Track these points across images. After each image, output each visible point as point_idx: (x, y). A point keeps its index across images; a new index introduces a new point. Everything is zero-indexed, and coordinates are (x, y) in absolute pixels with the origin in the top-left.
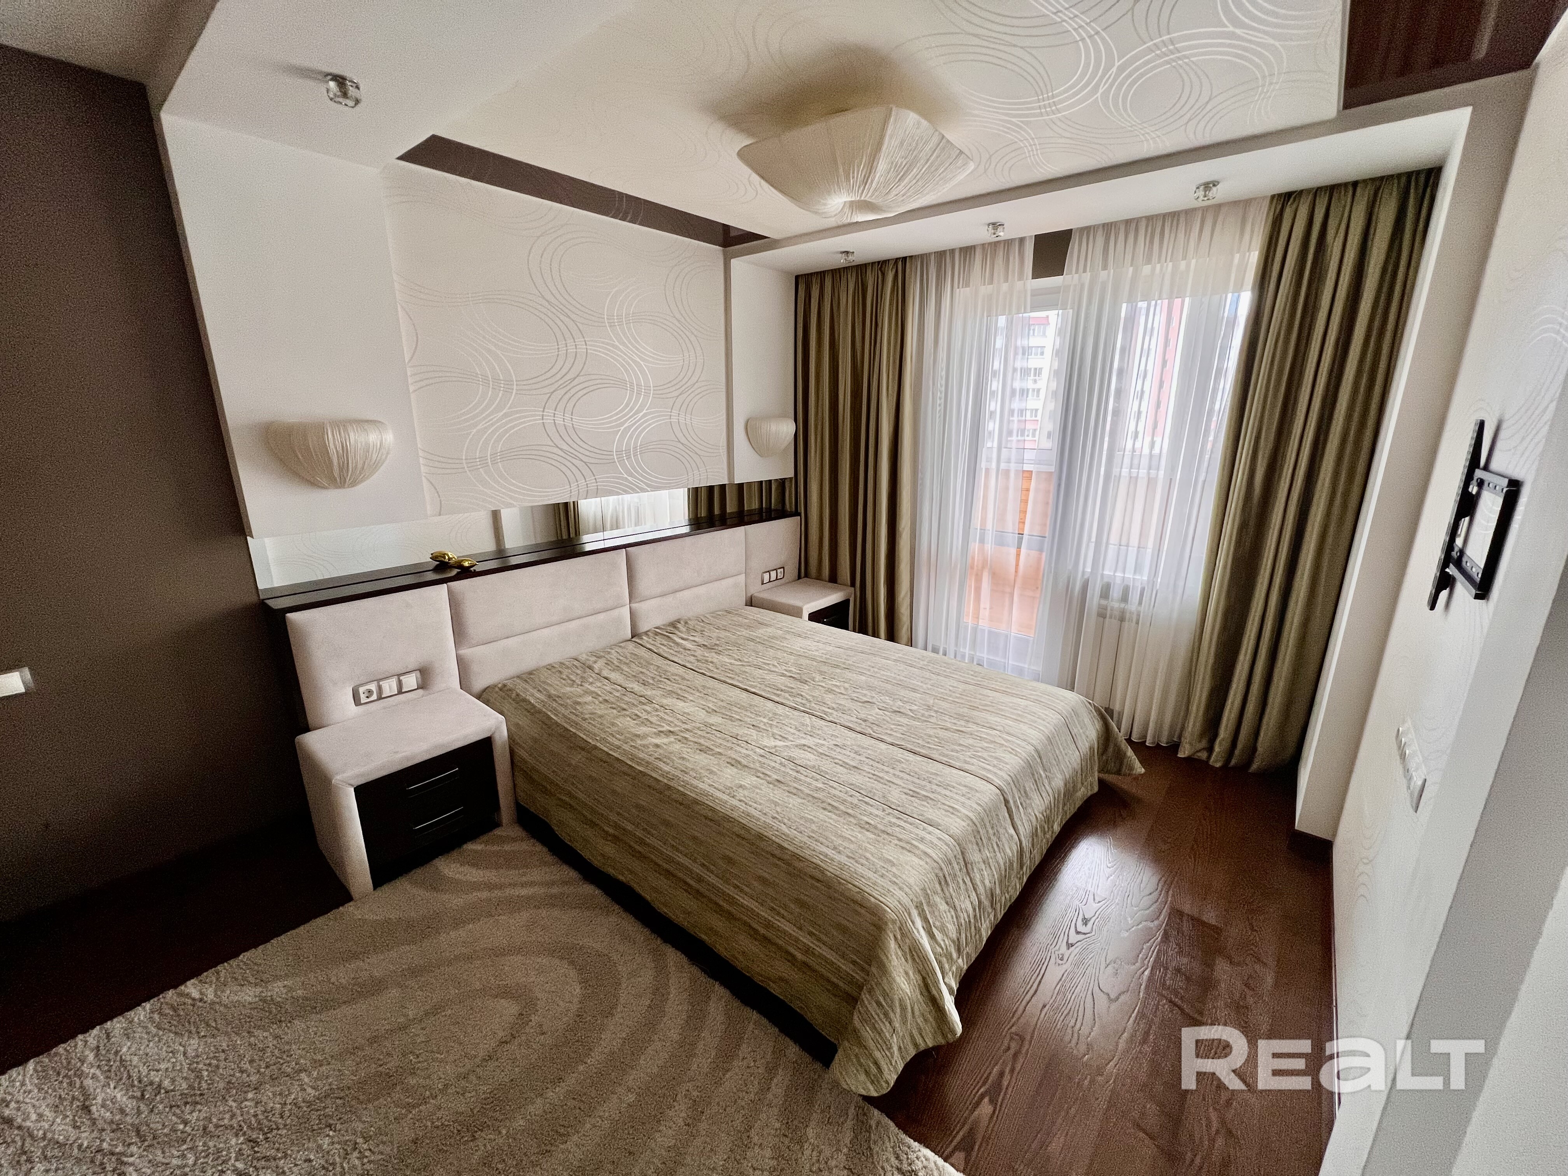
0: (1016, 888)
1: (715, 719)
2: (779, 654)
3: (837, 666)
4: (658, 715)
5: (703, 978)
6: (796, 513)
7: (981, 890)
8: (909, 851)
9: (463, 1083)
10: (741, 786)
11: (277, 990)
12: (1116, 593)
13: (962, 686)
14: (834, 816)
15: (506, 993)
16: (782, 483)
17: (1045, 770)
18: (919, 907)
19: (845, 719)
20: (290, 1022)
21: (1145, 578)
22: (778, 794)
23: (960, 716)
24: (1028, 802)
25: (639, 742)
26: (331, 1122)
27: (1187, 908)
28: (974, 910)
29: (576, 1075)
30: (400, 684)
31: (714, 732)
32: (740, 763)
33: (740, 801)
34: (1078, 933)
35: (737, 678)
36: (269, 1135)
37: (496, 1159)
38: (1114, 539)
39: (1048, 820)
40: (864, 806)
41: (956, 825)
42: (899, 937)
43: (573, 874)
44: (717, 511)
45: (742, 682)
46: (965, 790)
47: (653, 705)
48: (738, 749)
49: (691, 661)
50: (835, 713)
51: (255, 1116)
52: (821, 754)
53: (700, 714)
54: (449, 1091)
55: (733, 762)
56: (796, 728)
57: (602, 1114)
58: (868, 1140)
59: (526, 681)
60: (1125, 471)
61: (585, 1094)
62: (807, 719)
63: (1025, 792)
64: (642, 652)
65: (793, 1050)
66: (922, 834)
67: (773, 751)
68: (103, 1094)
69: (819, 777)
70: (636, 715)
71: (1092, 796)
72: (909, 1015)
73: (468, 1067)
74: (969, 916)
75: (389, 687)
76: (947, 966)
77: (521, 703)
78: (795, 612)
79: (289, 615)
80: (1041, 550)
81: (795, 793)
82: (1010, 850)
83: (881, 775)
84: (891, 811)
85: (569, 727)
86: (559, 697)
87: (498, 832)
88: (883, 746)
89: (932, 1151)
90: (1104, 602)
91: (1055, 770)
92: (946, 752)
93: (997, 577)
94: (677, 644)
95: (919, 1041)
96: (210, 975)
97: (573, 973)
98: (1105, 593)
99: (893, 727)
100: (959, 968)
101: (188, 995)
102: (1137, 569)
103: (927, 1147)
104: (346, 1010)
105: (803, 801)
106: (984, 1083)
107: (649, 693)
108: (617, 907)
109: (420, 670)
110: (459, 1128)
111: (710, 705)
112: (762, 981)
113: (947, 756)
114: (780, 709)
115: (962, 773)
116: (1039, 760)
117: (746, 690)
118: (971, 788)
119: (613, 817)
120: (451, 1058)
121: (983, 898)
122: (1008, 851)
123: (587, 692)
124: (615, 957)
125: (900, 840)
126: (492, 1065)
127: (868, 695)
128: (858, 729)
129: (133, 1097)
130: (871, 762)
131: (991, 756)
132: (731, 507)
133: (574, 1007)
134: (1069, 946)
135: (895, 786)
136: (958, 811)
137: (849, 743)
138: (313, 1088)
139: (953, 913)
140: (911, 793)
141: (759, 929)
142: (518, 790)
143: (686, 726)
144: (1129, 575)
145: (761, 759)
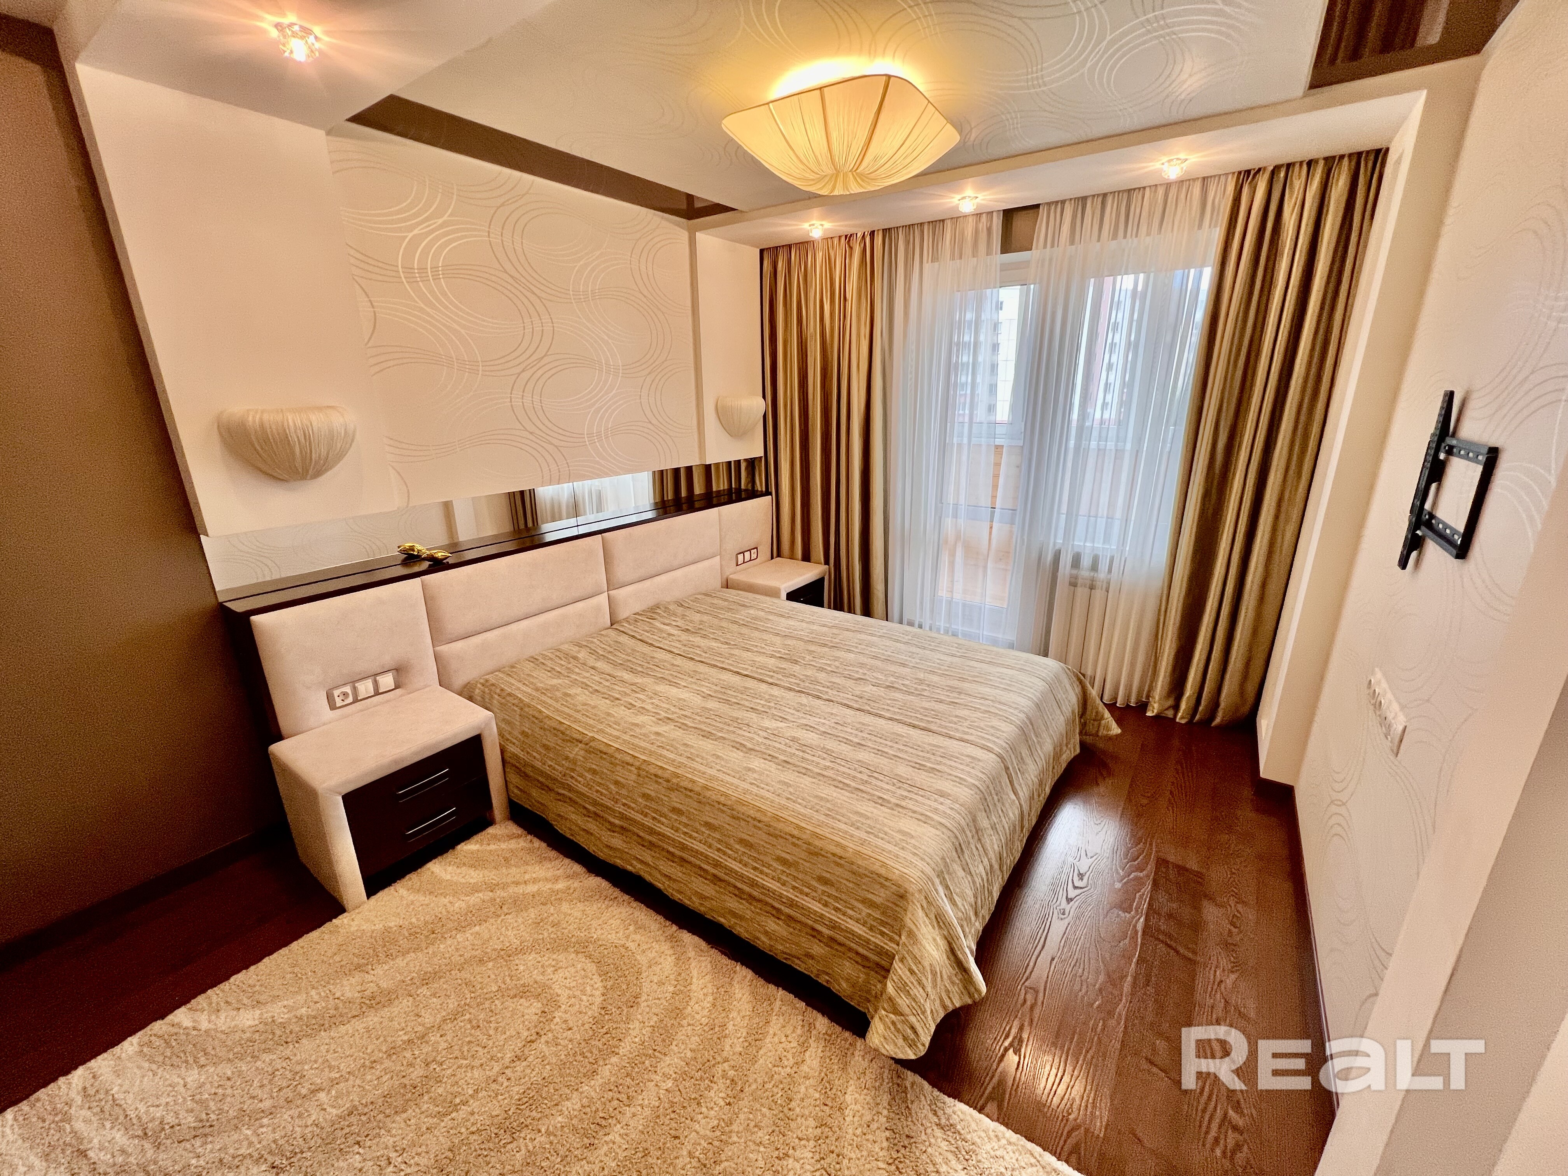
0: (1018, 848)
1: (711, 704)
2: (765, 636)
3: (825, 645)
4: (653, 703)
5: (725, 960)
6: (768, 493)
7: (991, 854)
8: (925, 823)
9: (494, 1086)
10: (749, 769)
11: (278, 1011)
12: (1086, 562)
13: (949, 659)
14: (847, 794)
15: (524, 992)
16: (752, 463)
17: (1037, 736)
18: (940, 875)
19: (842, 697)
20: (297, 1042)
21: (1114, 547)
22: (789, 776)
23: (952, 689)
24: (1024, 767)
25: (638, 730)
26: (359, 1139)
27: (1172, 857)
28: (987, 875)
29: (609, 1066)
30: (376, 684)
31: (713, 717)
32: (744, 746)
33: (752, 784)
34: (1075, 888)
35: (727, 661)
36: (292, 1160)
37: (539, 1158)
38: (1084, 509)
39: (1041, 783)
40: (874, 781)
41: (964, 794)
42: (925, 906)
43: (577, 868)
44: (684, 493)
45: (732, 665)
46: (969, 760)
47: (646, 693)
48: (741, 732)
49: (677, 647)
50: (830, 691)
51: (275, 1141)
52: (825, 732)
53: (696, 699)
54: (480, 1095)
55: (738, 746)
56: (794, 709)
57: (641, 1102)
58: (905, 1101)
59: (508, 674)
60: (1093, 444)
61: (621, 1085)
62: (804, 699)
63: (1022, 759)
64: (624, 639)
65: (822, 1023)
66: (935, 805)
67: (775, 732)
68: (99, 1137)
69: (825, 756)
70: (631, 704)
71: (1075, 757)
72: (939, 979)
73: (496, 1069)
74: (983, 880)
75: (365, 688)
76: (967, 930)
77: (508, 698)
78: (772, 593)
79: (254, 618)
80: (1012, 523)
81: (806, 772)
82: (1013, 814)
83: (886, 750)
84: (901, 784)
85: (563, 721)
86: (547, 690)
87: (491, 830)
88: (882, 722)
89: (967, 1104)
90: (1074, 572)
91: (1045, 735)
92: (943, 723)
93: (971, 551)
94: (661, 631)
95: (948, 1002)
96: (201, 1000)
97: (591, 967)
98: (1076, 562)
99: (889, 702)
100: (977, 931)
101: (179, 1025)
102: (1107, 539)
103: (961, 1101)
104: (359, 1025)
105: (814, 780)
106: (1007, 1037)
107: (639, 680)
108: (626, 897)
109: (397, 670)
110: (496, 1131)
111: (704, 690)
112: (786, 959)
113: (946, 727)
114: (775, 691)
115: (962, 743)
116: (1030, 727)
117: (738, 673)
118: (973, 758)
119: (619, 808)
120: (477, 1063)
121: (994, 861)
122: (1011, 815)
123: (575, 682)
124: (632, 946)
125: (914, 812)
126: (520, 1066)
127: (860, 673)
128: (856, 706)
129: (134, 1137)
130: (874, 738)
131: (987, 726)
132: (698, 489)
133: (598, 1000)
134: (1069, 900)
135: (901, 761)
136: (965, 780)
137: (849, 721)
138: (333, 1107)
139: (970, 879)
140: (917, 766)
141: (783, 908)
142: (511, 787)
143: (684, 713)
144: (1099, 545)
145: (765, 741)
